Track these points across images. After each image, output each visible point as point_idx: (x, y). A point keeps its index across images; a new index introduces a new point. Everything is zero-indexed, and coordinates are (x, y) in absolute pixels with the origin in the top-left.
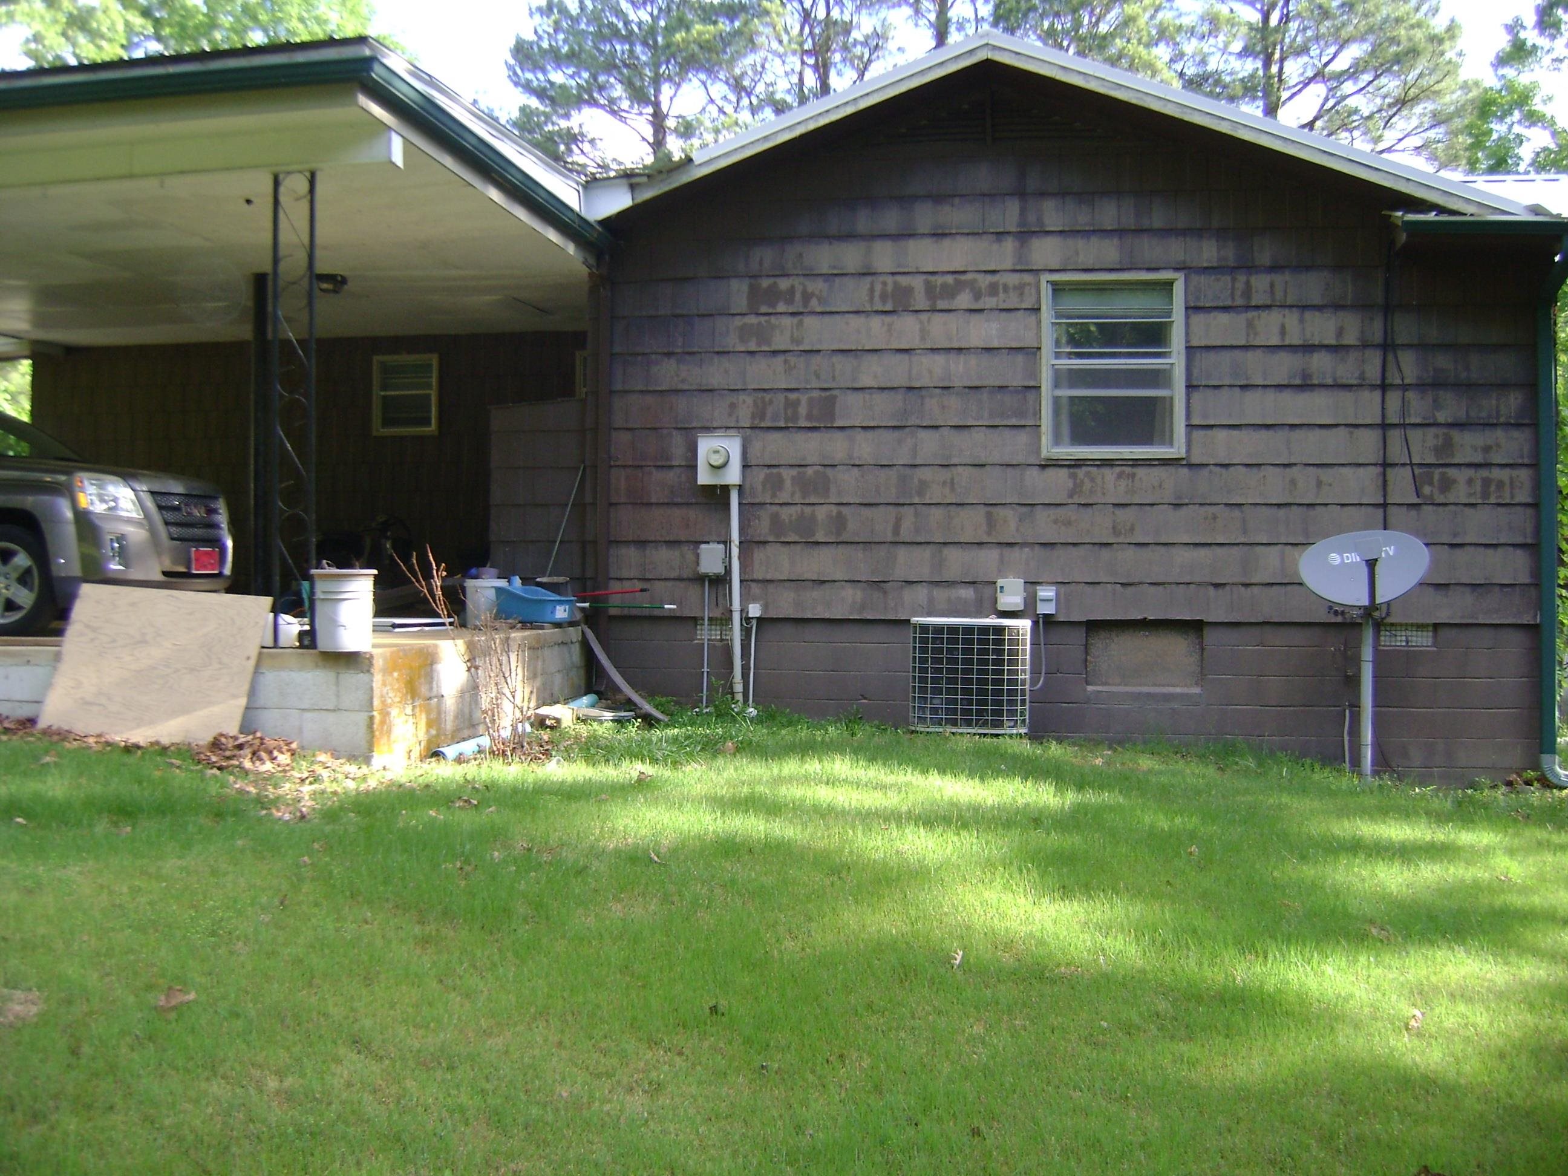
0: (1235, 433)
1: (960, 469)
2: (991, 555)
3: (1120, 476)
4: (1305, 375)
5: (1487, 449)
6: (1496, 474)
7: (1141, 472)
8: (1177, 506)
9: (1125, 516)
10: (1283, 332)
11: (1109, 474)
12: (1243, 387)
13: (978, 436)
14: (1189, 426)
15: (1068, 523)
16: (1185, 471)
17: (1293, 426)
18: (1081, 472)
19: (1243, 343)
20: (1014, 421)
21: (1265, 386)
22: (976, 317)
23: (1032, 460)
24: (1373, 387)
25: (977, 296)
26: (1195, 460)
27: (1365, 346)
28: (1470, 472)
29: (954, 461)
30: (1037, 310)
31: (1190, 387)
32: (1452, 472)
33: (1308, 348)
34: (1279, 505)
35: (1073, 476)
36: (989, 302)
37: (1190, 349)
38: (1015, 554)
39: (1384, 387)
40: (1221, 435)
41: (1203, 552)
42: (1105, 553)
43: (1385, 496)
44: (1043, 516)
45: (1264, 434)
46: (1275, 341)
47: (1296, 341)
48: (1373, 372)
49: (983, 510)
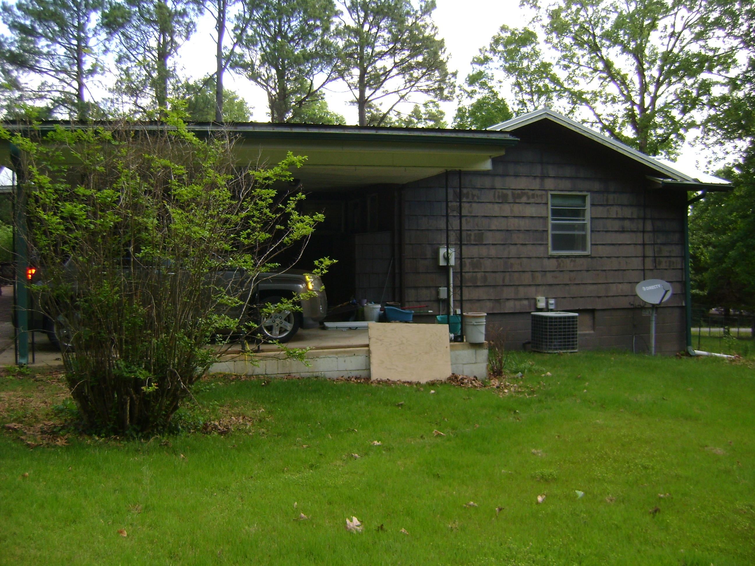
0: (604, 247)
1: (524, 259)
2: (533, 289)
3: (571, 261)
4: (623, 228)
5: (670, 252)
6: (673, 259)
7: (578, 260)
8: (588, 271)
9: (572, 274)
10: (617, 214)
11: (568, 261)
12: (606, 231)
13: (529, 247)
14: (592, 245)
15: (556, 277)
16: (590, 259)
17: (620, 244)
18: (560, 260)
19: (606, 216)
20: (540, 242)
21: (612, 231)
22: (528, 206)
23: (546, 256)
24: (640, 232)
25: (528, 198)
26: (593, 256)
27: (639, 218)
28: (665, 259)
29: (521, 256)
30: (546, 204)
31: (592, 231)
32: (661, 259)
33: (624, 219)
34: (616, 270)
35: (557, 261)
36: (532, 200)
37: (592, 219)
38: (540, 288)
39: (644, 232)
40: (600, 247)
41: (595, 286)
42: (567, 288)
43: (644, 267)
44: (549, 275)
45: (612, 247)
46: (615, 216)
47: (620, 217)
48: (641, 227)
49: (530, 273)
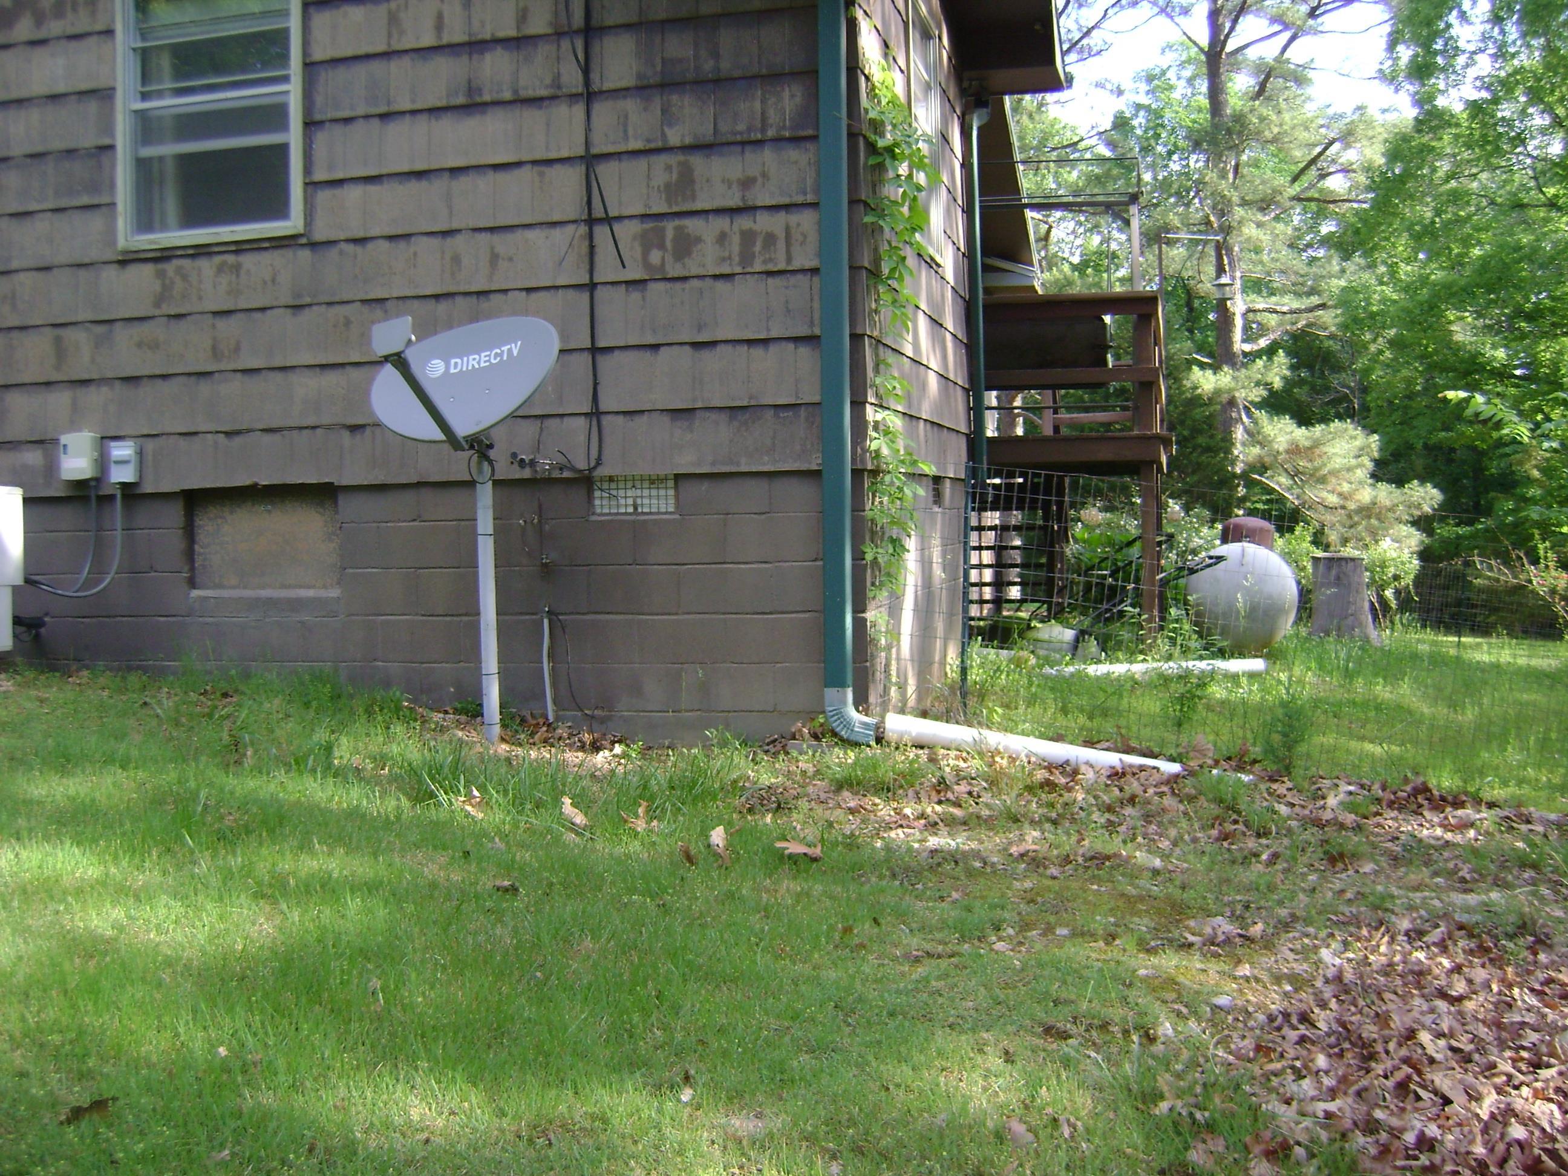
0: (373, 189)
1: (22, 276)
2: (61, 399)
3: (220, 269)
4: (472, 89)
5: (747, 183)
6: (764, 222)
7: (248, 260)
8: (297, 308)
9: (227, 328)
10: (439, 26)
11: (206, 266)
12: (385, 117)
13: (41, 225)
14: (311, 185)
15: (154, 346)
16: (305, 254)
17: (455, 171)
18: (170, 267)
19: (381, 48)
20: (85, 200)
21: (414, 112)
22: (39, 53)
23: (110, 256)
24: (573, 97)
25: (39, 19)
26: (319, 236)
27: (559, 34)
28: (721, 223)
29: (15, 264)
30: (109, 33)
31: (310, 125)
32: (693, 225)
33: (476, 46)
34: (437, 297)
35: (161, 275)
36: (55, 27)
37: (309, 66)
38: (95, 397)
39: (590, 96)
40: (354, 194)
41: (332, 378)
42: (205, 388)
43: (591, 272)
44: (123, 336)
45: (414, 186)
46: (428, 40)
47: (459, 37)
48: (572, 78)
49: (48, 331)
